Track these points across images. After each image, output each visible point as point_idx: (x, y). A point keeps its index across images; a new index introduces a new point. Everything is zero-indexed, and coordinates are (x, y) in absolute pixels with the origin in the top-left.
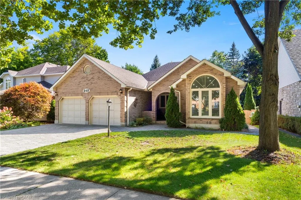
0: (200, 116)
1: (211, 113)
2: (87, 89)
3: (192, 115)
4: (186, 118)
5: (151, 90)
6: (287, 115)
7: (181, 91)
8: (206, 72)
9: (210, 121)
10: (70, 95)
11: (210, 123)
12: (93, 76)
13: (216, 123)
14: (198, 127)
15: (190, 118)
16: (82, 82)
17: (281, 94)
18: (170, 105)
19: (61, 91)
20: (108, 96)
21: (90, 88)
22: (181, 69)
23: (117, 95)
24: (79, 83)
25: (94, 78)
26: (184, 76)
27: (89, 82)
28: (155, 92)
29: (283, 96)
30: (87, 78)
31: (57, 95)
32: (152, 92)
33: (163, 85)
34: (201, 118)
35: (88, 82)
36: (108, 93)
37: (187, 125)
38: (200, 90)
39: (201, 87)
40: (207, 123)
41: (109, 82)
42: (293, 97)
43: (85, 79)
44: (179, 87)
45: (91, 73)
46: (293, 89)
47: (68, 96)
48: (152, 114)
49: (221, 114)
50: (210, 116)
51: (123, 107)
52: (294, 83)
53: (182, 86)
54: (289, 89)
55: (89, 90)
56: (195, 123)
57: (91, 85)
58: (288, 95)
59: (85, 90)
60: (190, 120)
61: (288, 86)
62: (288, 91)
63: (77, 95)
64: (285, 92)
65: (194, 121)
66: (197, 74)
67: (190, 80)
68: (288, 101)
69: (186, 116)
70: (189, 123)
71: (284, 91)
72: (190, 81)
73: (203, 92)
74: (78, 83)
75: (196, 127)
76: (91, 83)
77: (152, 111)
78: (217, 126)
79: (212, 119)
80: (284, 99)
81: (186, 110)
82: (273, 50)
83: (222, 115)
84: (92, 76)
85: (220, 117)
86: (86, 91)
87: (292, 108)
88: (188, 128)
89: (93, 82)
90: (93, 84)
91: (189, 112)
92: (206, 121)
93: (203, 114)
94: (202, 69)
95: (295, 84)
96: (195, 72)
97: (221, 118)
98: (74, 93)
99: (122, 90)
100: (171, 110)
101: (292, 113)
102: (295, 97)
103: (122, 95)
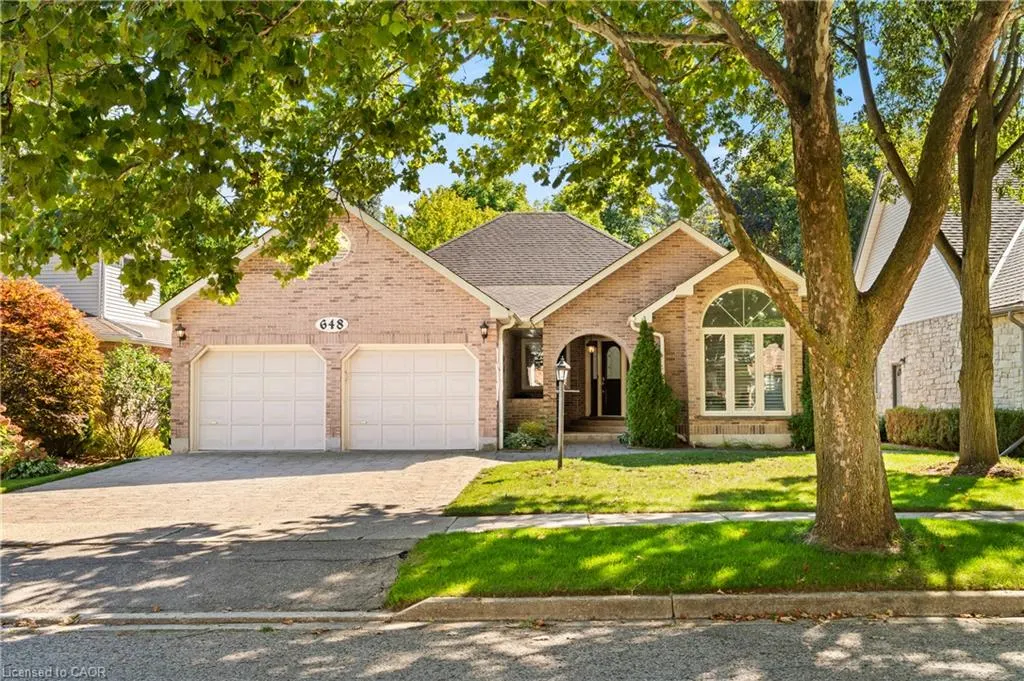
0: (731, 410)
1: (763, 402)
2: (336, 320)
3: (707, 408)
4: (690, 418)
5: (542, 325)
6: (922, 406)
7: (666, 332)
8: (748, 278)
9: (759, 424)
10: (253, 338)
11: (762, 431)
12: (364, 272)
13: (777, 431)
14: (731, 443)
15: (699, 417)
16: (312, 292)
17: (896, 344)
18: (645, 377)
19: (202, 322)
20: (430, 345)
21: (349, 314)
22: (647, 260)
23: (467, 341)
24: (297, 295)
25: (365, 278)
26: (686, 289)
27: (345, 292)
28: (555, 332)
29: (906, 349)
30: (333, 279)
31: (183, 338)
32: (545, 331)
33: (585, 311)
34: (736, 418)
35: (338, 293)
36: (428, 334)
37: (694, 439)
38: (729, 333)
39: (732, 325)
40: (753, 430)
41: (429, 296)
42: (942, 354)
43: (325, 282)
44: (659, 321)
45: (352, 259)
46: (942, 331)
47: (243, 343)
48: (546, 410)
49: (792, 405)
50: (758, 408)
51: (490, 384)
52: (947, 316)
53: (668, 317)
54: (927, 330)
55: (345, 323)
56: (717, 431)
57: (354, 304)
58: (924, 350)
59: (328, 322)
60: (703, 424)
61: (923, 322)
62: (925, 337)
63: (288, 338)
64: (912, 339)
65: (714, 424)
66: (721, 284)
67: (699, 300)
68: (925, 367)
69: (690, 412)
70: (698, 431)
71: (910, 337)
72: (701, 303)
73: (737, 338)
74: (292, 296)
75: (726, 443)
76: (353, 298)
77: (545, 398)
78: (783, 438)
79: (768, 419)
80: (909, 360)
81: (690, 392)
82: (982, 268)
83: (795, 405)
84: (356, 272)
85: (788, 411)
86: (332, 325)
87: (939, 387)
88: (700, 446)
89: (363, 293)
90: (359, 302)
91: (699, 399)
92: (750, 424)
93: (738, 406)
94: (738, 269)
95: (949, 319)
96: (716, 278)
97: (790, 414)
98: (271, 331)
99: (487, 327)
100: (650, 393)
101: (939, 400)
102: (950, 353)
103: (487, 345)
